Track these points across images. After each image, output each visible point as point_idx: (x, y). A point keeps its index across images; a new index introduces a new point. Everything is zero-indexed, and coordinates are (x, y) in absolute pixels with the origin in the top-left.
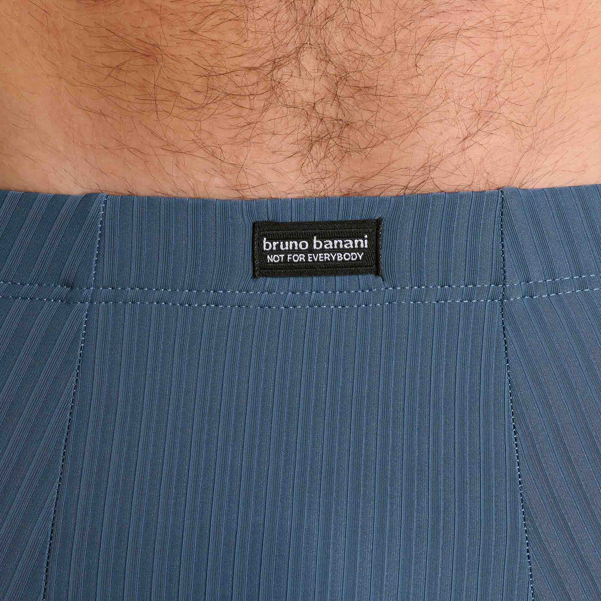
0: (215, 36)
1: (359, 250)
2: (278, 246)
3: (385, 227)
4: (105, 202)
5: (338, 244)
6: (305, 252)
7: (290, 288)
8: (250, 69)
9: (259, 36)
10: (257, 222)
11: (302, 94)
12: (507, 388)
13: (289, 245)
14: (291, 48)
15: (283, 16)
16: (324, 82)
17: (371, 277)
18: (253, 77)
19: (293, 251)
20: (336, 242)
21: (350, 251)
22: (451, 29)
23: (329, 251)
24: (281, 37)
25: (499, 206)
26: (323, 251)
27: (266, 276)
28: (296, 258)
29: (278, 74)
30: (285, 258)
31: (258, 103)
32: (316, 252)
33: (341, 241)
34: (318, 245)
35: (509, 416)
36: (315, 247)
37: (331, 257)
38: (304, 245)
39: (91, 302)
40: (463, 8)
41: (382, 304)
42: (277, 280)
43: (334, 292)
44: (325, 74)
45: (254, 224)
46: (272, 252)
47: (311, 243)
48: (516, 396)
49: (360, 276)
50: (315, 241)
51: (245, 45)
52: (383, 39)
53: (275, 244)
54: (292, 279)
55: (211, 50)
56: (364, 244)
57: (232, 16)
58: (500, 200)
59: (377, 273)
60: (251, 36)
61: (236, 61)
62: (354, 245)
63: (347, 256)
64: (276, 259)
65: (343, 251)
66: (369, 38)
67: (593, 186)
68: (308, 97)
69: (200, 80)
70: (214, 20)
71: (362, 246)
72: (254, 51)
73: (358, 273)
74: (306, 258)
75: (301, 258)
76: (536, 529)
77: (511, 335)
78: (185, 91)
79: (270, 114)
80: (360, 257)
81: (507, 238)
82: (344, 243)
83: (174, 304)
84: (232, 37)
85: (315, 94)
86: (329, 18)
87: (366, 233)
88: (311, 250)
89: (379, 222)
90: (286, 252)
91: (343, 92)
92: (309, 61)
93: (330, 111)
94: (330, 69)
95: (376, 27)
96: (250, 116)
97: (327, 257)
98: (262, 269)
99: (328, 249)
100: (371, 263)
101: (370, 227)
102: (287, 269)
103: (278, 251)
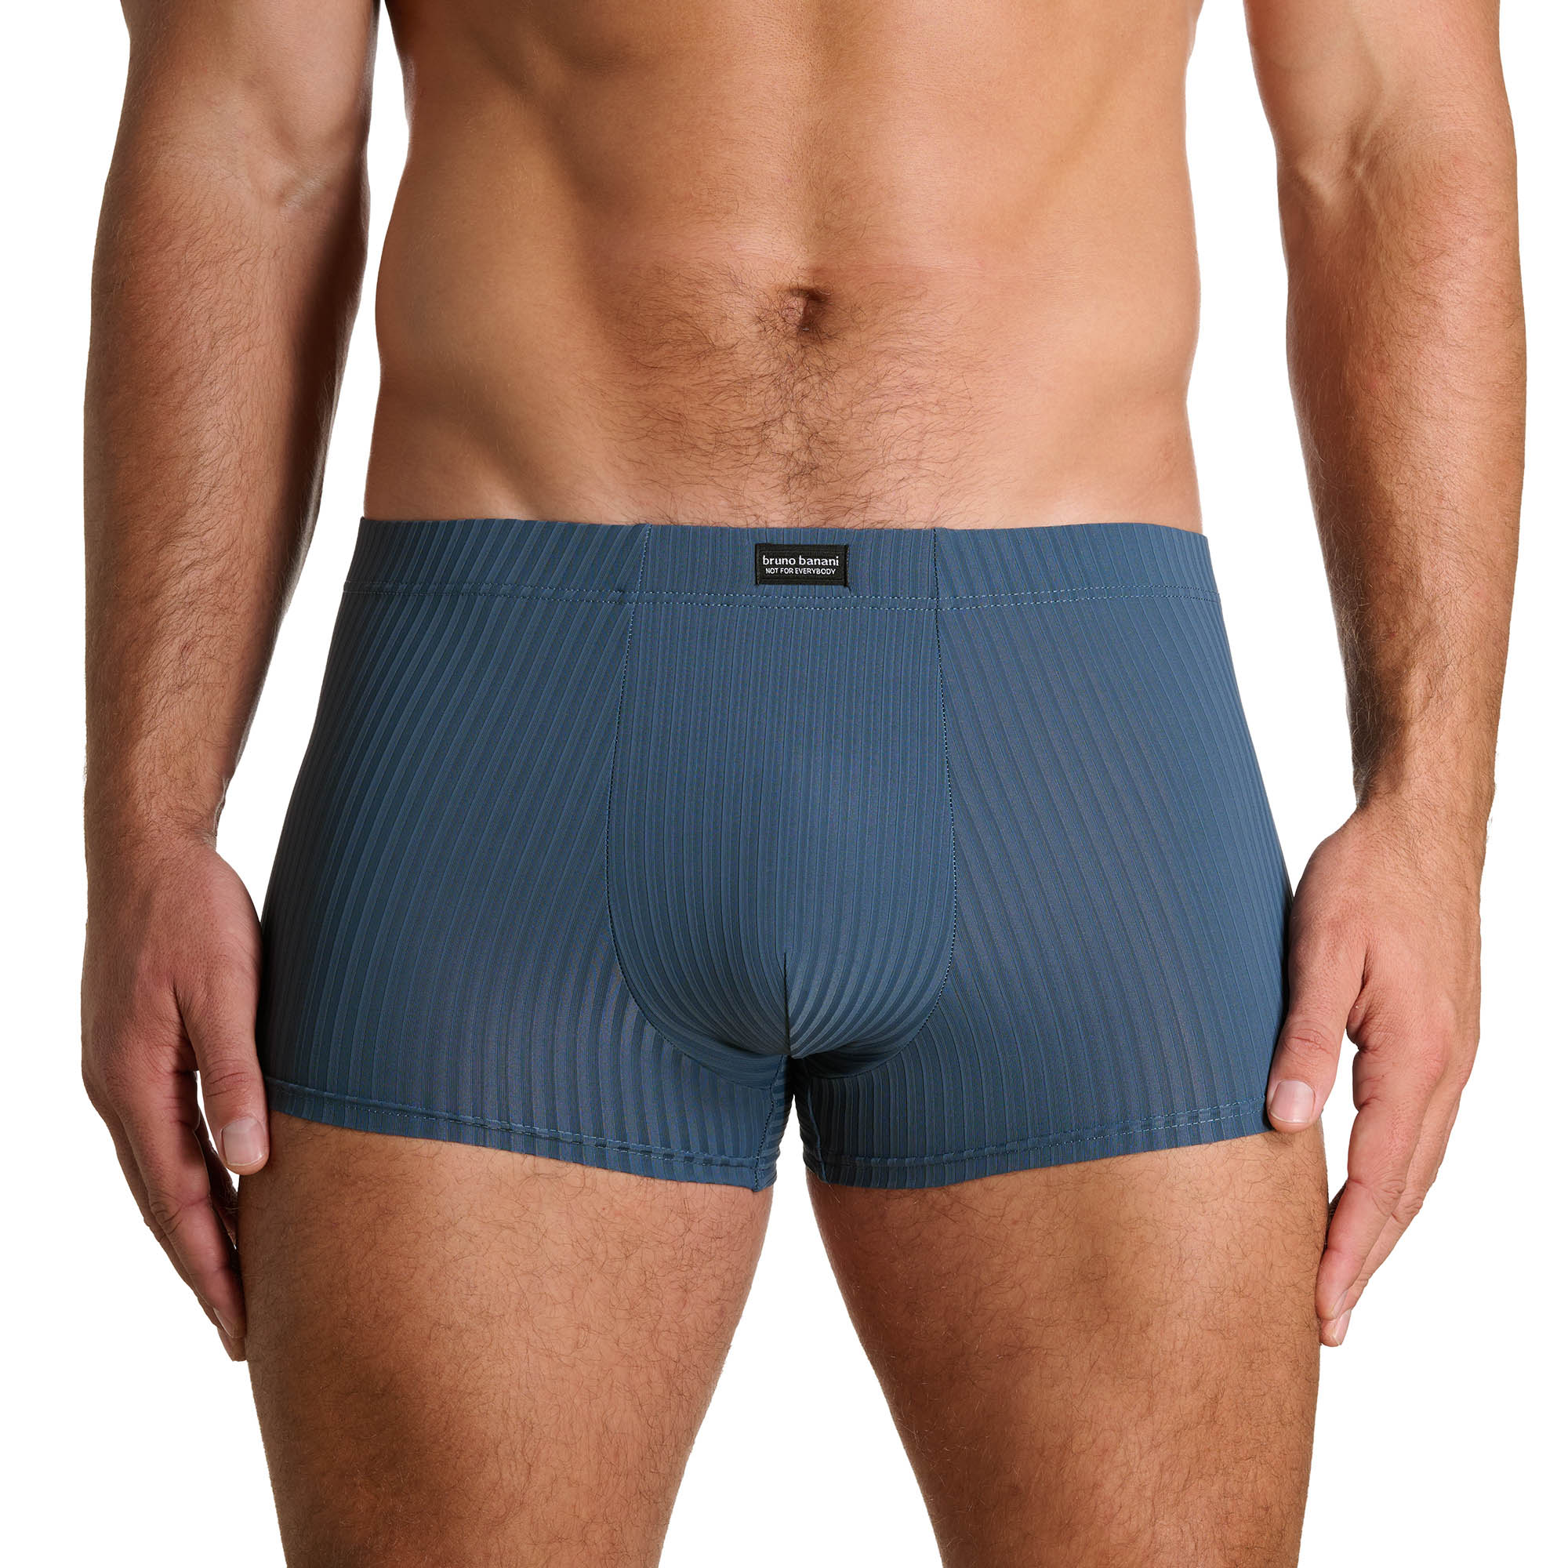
0: (723, 407)
1: (832, 567)
2: (774, 561)
3: (851, 551)
4: (650, 530)
5: (817, 561)
6: (793, 567)
7: (782, 593)
8: (747, 429)
9: (754, 406)
10: (759, 544)
11: (784, 445)
12: (939, 676)
13: (782, 561)
14: (777, 415)
15: (772, 393)
16: (800, 437)
17: (841, 587)
18: (749, 434)
19: (784, 566)
20: (815, 560)
21: (826, 567)
22: (893, 407)
23: (810, 567)
24: (769, 407)
25: (933, 540)
26: (806, 566)
27: (765, 583)
28: (786, 571)
29: (767, 432)
30: (779, 570)
31: (752, 451)
32: (801, 567)
33: (819, 560)
34: (803, 562)
35: (940, 698)
36: (800, 563)
37: (812, 571)
38: (792, 561)
39: (637, 603)
40: (902, 393)
41: (849, 608)
42: (773, 587)
43: (814, 598)
44: (800, 432)
45: (756, 546)
46: (769, 566)
47: (797, 561)
48: (945, 682)
49: (833, 587)
50: (800, 559)
51: (744, 413)
52: (843, 410)
53: (771, 560)
54: (784, 586)
55: (721, 417)
56: (836, 563)
57: (736, 394)
58: (933, 535)
59: (845, 585)
60: (749, 406)
61: (737, 423)
62: (828, 563)
63: (824, 571)
64: (772, 571)
65: (821, 567)
66: (833, 409)
67: (1002, 530)
68: (788, 447)
69: (711, 437)
70: (722, 396)
71: (834, 564)
72: (751, 417)
73: (832, 584)
74: (794, 571)
75: (790, 571)
76: (957, 784)
77: (942, 636)
78: (700, 443)
79: (761, 459)
80: (833, 572)
81: (938, 564)
82: (821, 561)
83: (697, 604)
84: (735, 407)
85: (793, 446)
86: (804, 396)
87: (838, 555)
88: (797, 565)
89: (846, 547)
90: (780, 566)
91: (814, 445)
92: (789, 423)
93: (804, 457)
94: (805, 429)
95: (839, 402)
96: (746, 460)
97: (809, 571)
98: (762, 578)
99: (810, 565)
100: (841, 578)
101: (840, 551)
102: (780, 579)
103: (774, 565)
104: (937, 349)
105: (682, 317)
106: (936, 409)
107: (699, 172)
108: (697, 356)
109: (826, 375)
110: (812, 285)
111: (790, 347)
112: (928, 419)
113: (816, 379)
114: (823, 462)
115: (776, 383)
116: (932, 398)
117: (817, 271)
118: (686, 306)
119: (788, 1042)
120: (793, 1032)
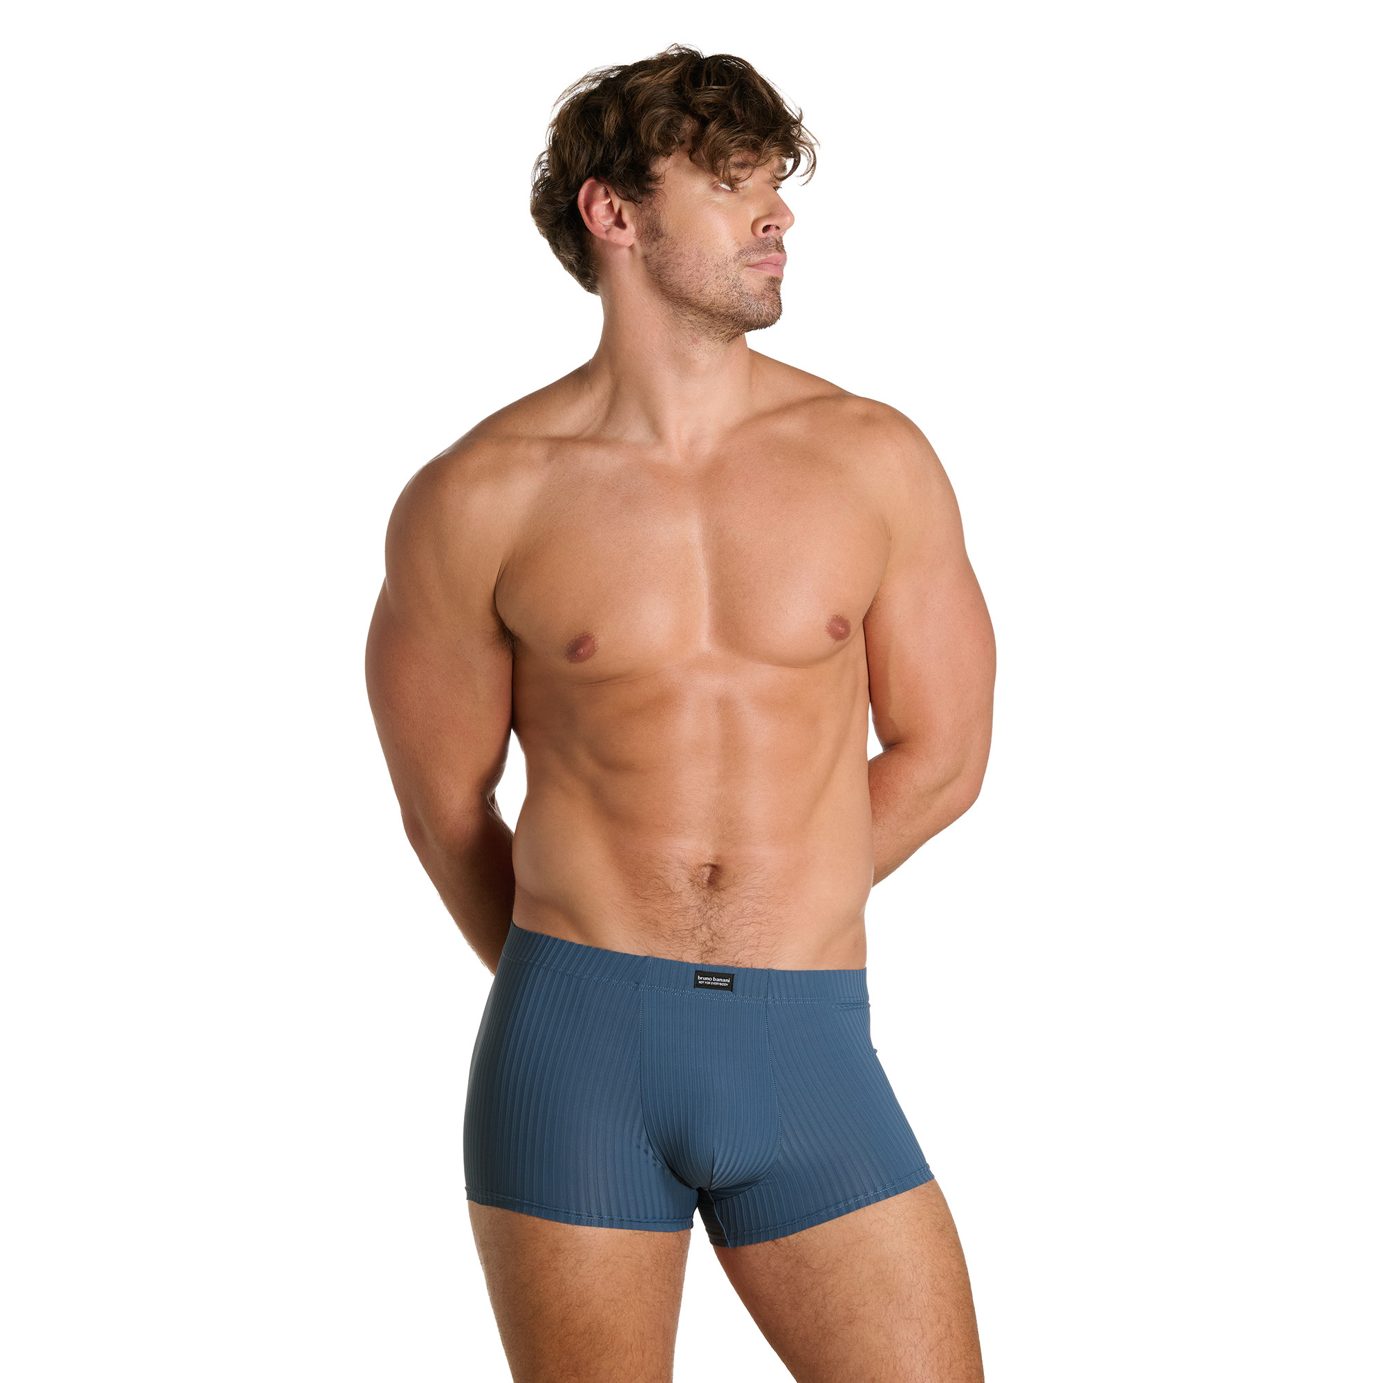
0: (676, 920)
1: (727, 983)
2: (702, 978)
3: (735, 977)
7: (705, 992)
9: (689, 920)
10: (697, 971)
11: (702, 938)
13: (706, 979)
14: (699, 924)
15: (697, 915)
17: (730, 992)
18: (687, 932)
19: (707, 981)
20: (720, 979)
22: (748, 923)
24: (696, 921)
25: (768, 974)
27: (698, 987)
28: (707, 983)
31: (689, 940)
32: (714, 982)
33: (722, 979)
36: (714, 980)
38: (710, 979)
40: (753, 916)
41: (733, 1000)
42: (701, 989)
43: (718, 995)
44: (709, 933)
46: (700, 980)
47: (712, 979)
49: (726, 991)
50: (714, 978)
51: (685, 923)
52: (727, 923)
54: (706, 989)
56: (729, 981)
57: (682, 914)
58: (768, 972)
59: (732, 991)
60: (687, 920)
61: (682, 927)
62: (725, 981)
63: (723, 984)
64: (702, 982)
65: (722, 982)
66: (723, 923)
67: (795, 971)
68: (704, 939)
70: (676, 915)
72: (688, 924)
74: (711, 983)
75: (709, 983)
79: (692, 944)
80: (727, 985)
81: (769, 984)
84: (681, 920)
86: (711, 917)
87: (730, 978)
88: (712, 981)
89: (733, 975)
90: (705, 981)
91: (715, 938)
92: (704, 929)
93: (710, 944)
94: (711, 931)
95: (727, 920)
96: (686, 944)
97: (717, 984)
98: (697, 985)
99: (717, 981)
100: (730, 987)
101: (731, 976)
102: (704, 986)
103: (703, 980)
104: (767, 896)
105: (658, 877)
106: (766, 923)
107: (668, 817)
108: (667, 895)
109: (721, 907)
110: (715, 863)
111: (704, 893)
112: (763, 928)
113: (717, 909)
114: (717, 947)
115: (699, 910)
116: (765, 918)
117: (718, 857)
118: (660, 872)
119: (711, 1184)
120: (713, 1181)
